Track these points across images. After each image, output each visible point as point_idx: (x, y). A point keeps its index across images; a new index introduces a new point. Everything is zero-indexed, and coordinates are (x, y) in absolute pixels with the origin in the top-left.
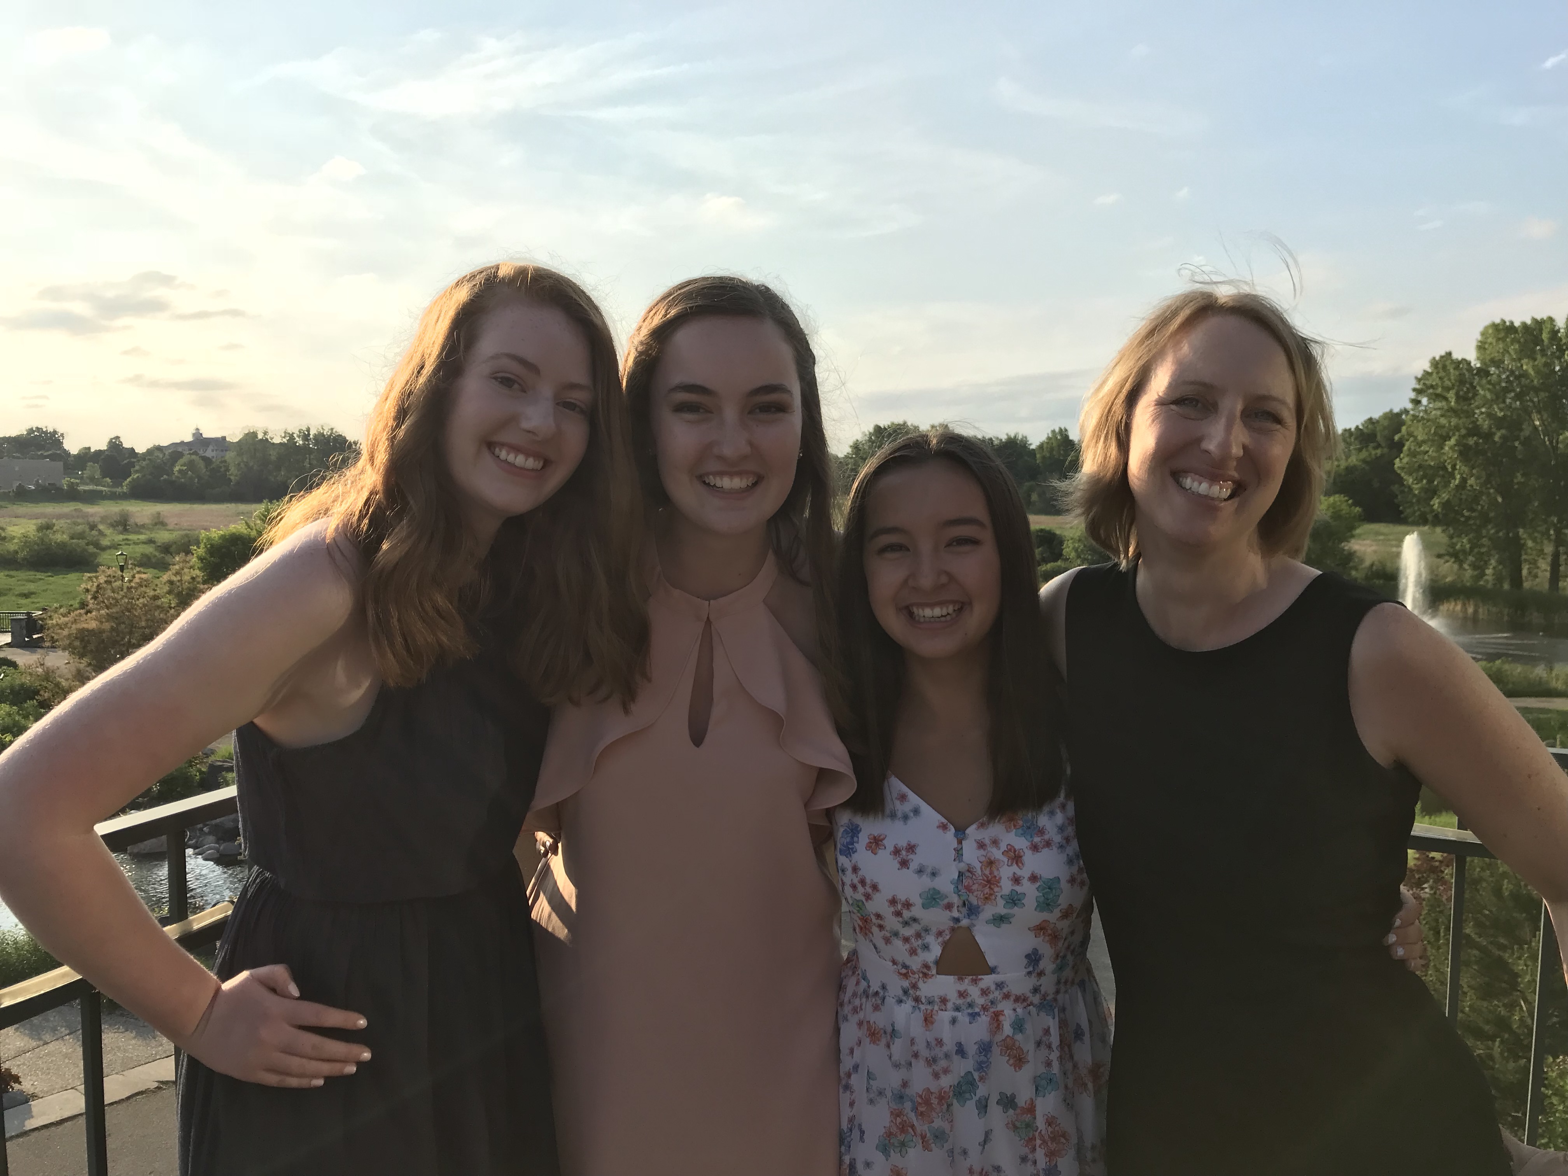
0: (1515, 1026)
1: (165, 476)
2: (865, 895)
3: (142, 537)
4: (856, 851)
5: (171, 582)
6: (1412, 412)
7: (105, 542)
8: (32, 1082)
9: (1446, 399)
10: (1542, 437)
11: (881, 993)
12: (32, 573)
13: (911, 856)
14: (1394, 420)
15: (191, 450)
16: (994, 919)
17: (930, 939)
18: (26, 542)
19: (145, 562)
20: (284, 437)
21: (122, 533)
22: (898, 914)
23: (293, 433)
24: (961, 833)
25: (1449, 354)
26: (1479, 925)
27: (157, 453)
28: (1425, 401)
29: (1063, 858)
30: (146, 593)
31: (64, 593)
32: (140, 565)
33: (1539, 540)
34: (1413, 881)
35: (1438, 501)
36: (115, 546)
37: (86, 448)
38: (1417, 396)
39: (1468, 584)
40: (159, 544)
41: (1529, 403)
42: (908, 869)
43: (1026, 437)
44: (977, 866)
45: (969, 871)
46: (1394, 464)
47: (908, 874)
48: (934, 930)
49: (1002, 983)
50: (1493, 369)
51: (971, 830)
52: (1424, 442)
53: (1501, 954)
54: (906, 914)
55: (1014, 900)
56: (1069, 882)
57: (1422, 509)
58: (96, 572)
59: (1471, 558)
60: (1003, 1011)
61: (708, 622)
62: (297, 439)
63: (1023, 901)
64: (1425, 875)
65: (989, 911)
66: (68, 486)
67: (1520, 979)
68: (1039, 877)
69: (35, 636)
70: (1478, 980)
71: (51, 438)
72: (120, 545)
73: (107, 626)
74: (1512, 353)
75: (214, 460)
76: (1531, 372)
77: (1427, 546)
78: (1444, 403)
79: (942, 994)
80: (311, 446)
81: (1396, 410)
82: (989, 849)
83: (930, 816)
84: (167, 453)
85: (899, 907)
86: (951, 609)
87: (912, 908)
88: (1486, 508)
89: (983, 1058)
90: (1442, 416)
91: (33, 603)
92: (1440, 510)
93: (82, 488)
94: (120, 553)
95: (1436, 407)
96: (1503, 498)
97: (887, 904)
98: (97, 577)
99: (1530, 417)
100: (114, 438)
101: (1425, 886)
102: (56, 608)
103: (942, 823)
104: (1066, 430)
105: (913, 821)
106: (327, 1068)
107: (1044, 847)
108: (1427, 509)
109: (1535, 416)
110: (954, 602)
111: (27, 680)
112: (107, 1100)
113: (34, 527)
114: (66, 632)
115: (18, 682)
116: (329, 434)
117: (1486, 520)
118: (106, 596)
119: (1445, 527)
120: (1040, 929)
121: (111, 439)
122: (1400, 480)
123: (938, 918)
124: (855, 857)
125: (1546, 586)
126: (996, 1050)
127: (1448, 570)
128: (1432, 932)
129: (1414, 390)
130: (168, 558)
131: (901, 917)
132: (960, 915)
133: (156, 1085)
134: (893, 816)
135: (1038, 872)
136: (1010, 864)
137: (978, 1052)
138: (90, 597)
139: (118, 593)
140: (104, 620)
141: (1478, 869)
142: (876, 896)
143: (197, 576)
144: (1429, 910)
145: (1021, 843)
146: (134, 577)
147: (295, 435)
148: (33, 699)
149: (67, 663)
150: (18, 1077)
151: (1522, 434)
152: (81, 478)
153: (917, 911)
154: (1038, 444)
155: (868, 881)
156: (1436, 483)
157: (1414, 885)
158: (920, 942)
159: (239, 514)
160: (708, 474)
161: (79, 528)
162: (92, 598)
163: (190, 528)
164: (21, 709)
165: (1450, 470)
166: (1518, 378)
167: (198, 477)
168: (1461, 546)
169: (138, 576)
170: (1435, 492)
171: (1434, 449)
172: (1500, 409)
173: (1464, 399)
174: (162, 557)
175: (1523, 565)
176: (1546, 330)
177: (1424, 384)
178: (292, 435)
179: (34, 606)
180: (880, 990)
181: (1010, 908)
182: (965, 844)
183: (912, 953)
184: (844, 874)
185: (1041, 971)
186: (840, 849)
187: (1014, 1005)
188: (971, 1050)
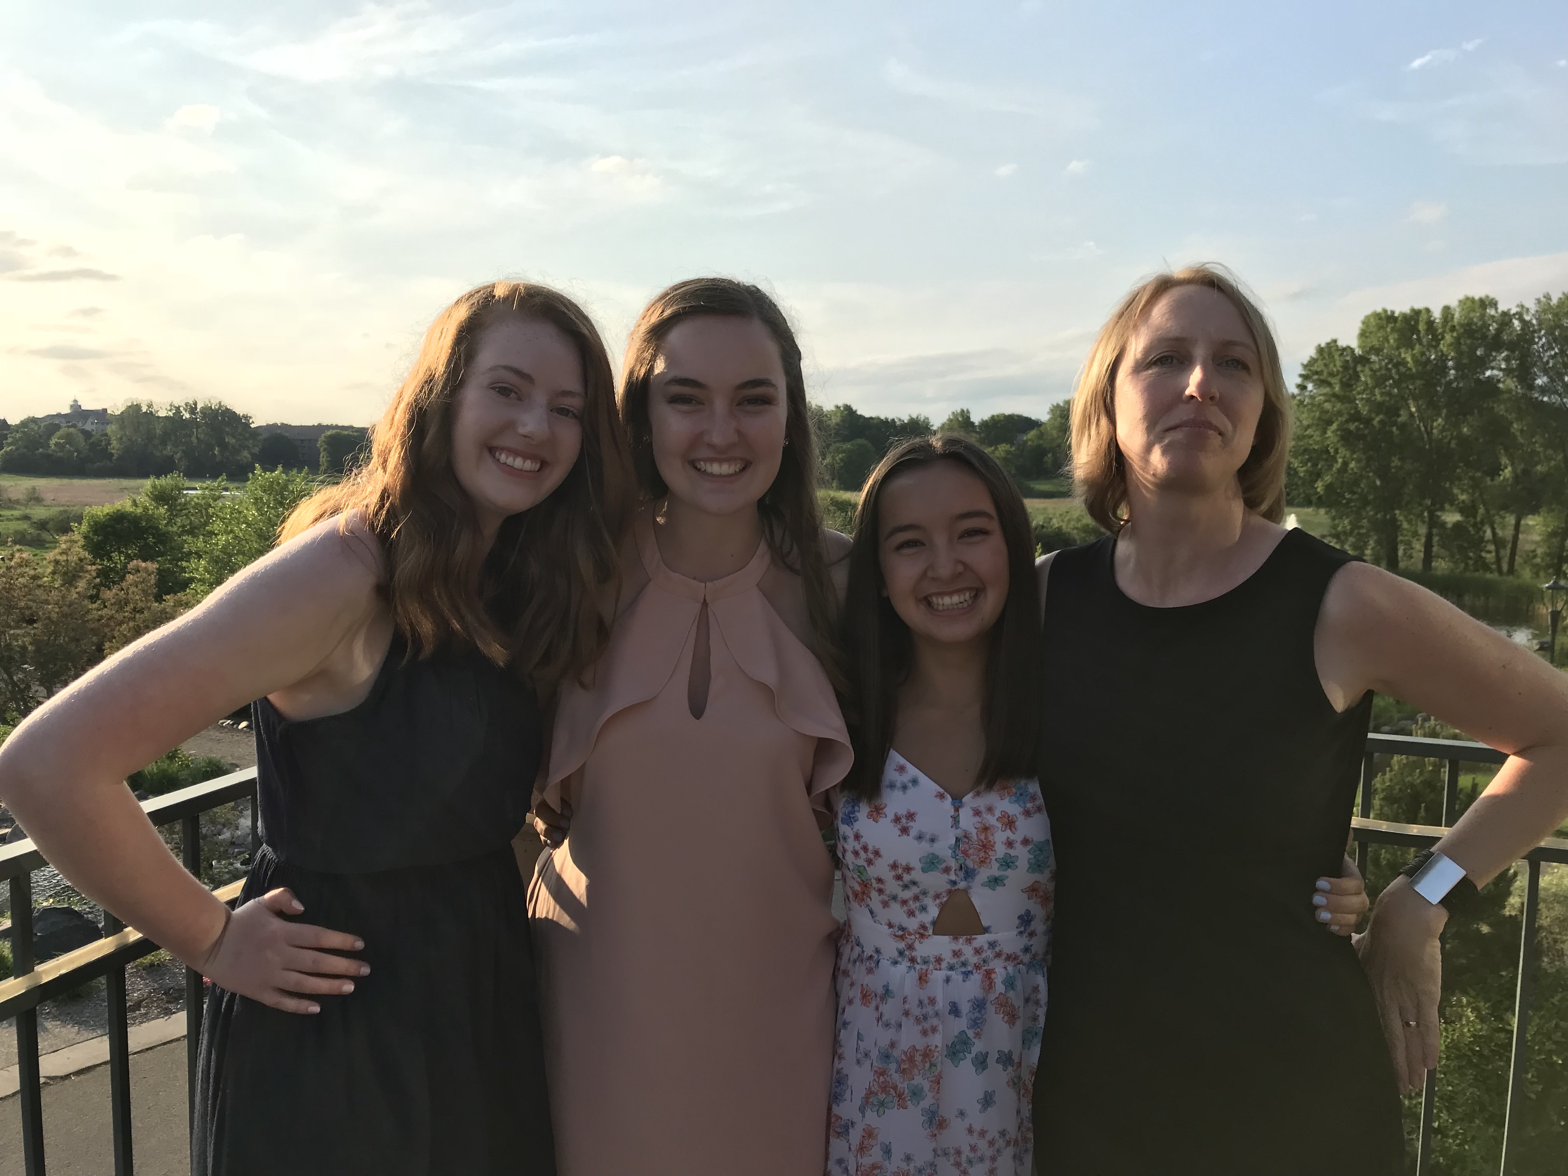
1: (41, 450)
2: (866, 861)
3: (16, 513)
4: (857, 820)
5: (57, 562)
6: (1298, 398)
9: (1330, 384)
10: (1418, 423)
11: (876, 956)
13: (911, 824)
15: (69, 422)
16: (990, 881)
17: (928, 901)
19: (21, 539)
20: (170, 410)
22: (899, 878)
23: (179, 407)
24: (958, 802)
25: (1335, 341)
27: (32, 426)
28: (1310, 386)
30: (25, 573)
32: (19, 543)
33: (1414, 522)
35: (1321, 483)
38: (1303, 381)
40: (35, 521)
41: (1406, 390)
42: (908, 835)
43: (928, 419)
44: (974, 831)
45: (965, 837)
47: (909, 841)
48: (932, 893)
49: (995, 942)
50: (1373, 356)
51: (967, 799)
52: (1308, 427)
54: (906, 878)
55: (1008, 863)
57: (1307, 491)
59: (1351, 539)
60: (995, 969)
61: (705, 604)
62: (184, 412)
63: (1016, 864)
65: (984, 874)
68: (1030, 840)
74: (1392, 341)
75: (94, 433)
76: (1409, 360)
78: (1329, 389)
79: (937, 954)
80: (198, 420)
82: (985, 816)
83: (928, 786)
84: (42, 425)
85: (900, 871)
86: (967, 595)
87: (913, 872)
88: (1365, 491)
89: (977, 1014)
90: (1326, 401)
92: (1322, 493)
95: (1321, 392)
96: (1381, 481)
97: (888, 868)
99: (1407, 403)
103: (939, 792)
104: (968, 411)
105: (911, 791)
106: (326, 986)
107: (1034, 812)
108: (1312, 491)
109: (1411, 402)
110: (970, 589)
116: (217, 408)
117: (1365, 502)
119: (1328, 509)
120: (1032, 890)
123: (937, 881)
124: (857, 826)
125: (1420, 566)
126: (990, 1007)
129: (1301, 376)
130: (46, 536)
131: (902, 880)
132: (957, 879)
134: (892, 787)
135: (1029, 836)
136: (1003, 829)
137: (972, 1010)
142: (878, 862)
143: (86, 558)
145: (1014, 810)
146: (13, 555)
147: (181, 409)
151: (1400, 419)
153: (916, 875)
154: (939, 425)
155: (870, 847)
156: (1319, 466)
158: (918, 904)
159: (122, 490)
160: (700, 460)
163: (69, 504)
165: (1332, 454)
166: (1397, 365)
167: (77, 451)
168: (1343, 527)
169: (17, 555)
170: (1318, 475)
171: (1318, 433)
172: (1382, 394)
173: (1347, 385)
174: (39, 534)
175: (1399, 545)
176: (1423, 317)
177: (1310, 370)
178: (178, 408)
180: (874, 954)
181: (1004, 870)
182: (962, 811)
183: (909, 915)
184: (846, 841)
185: (1032, 931)
186: (842, 819)
187: (1004, 964)
188: (965, 1008)
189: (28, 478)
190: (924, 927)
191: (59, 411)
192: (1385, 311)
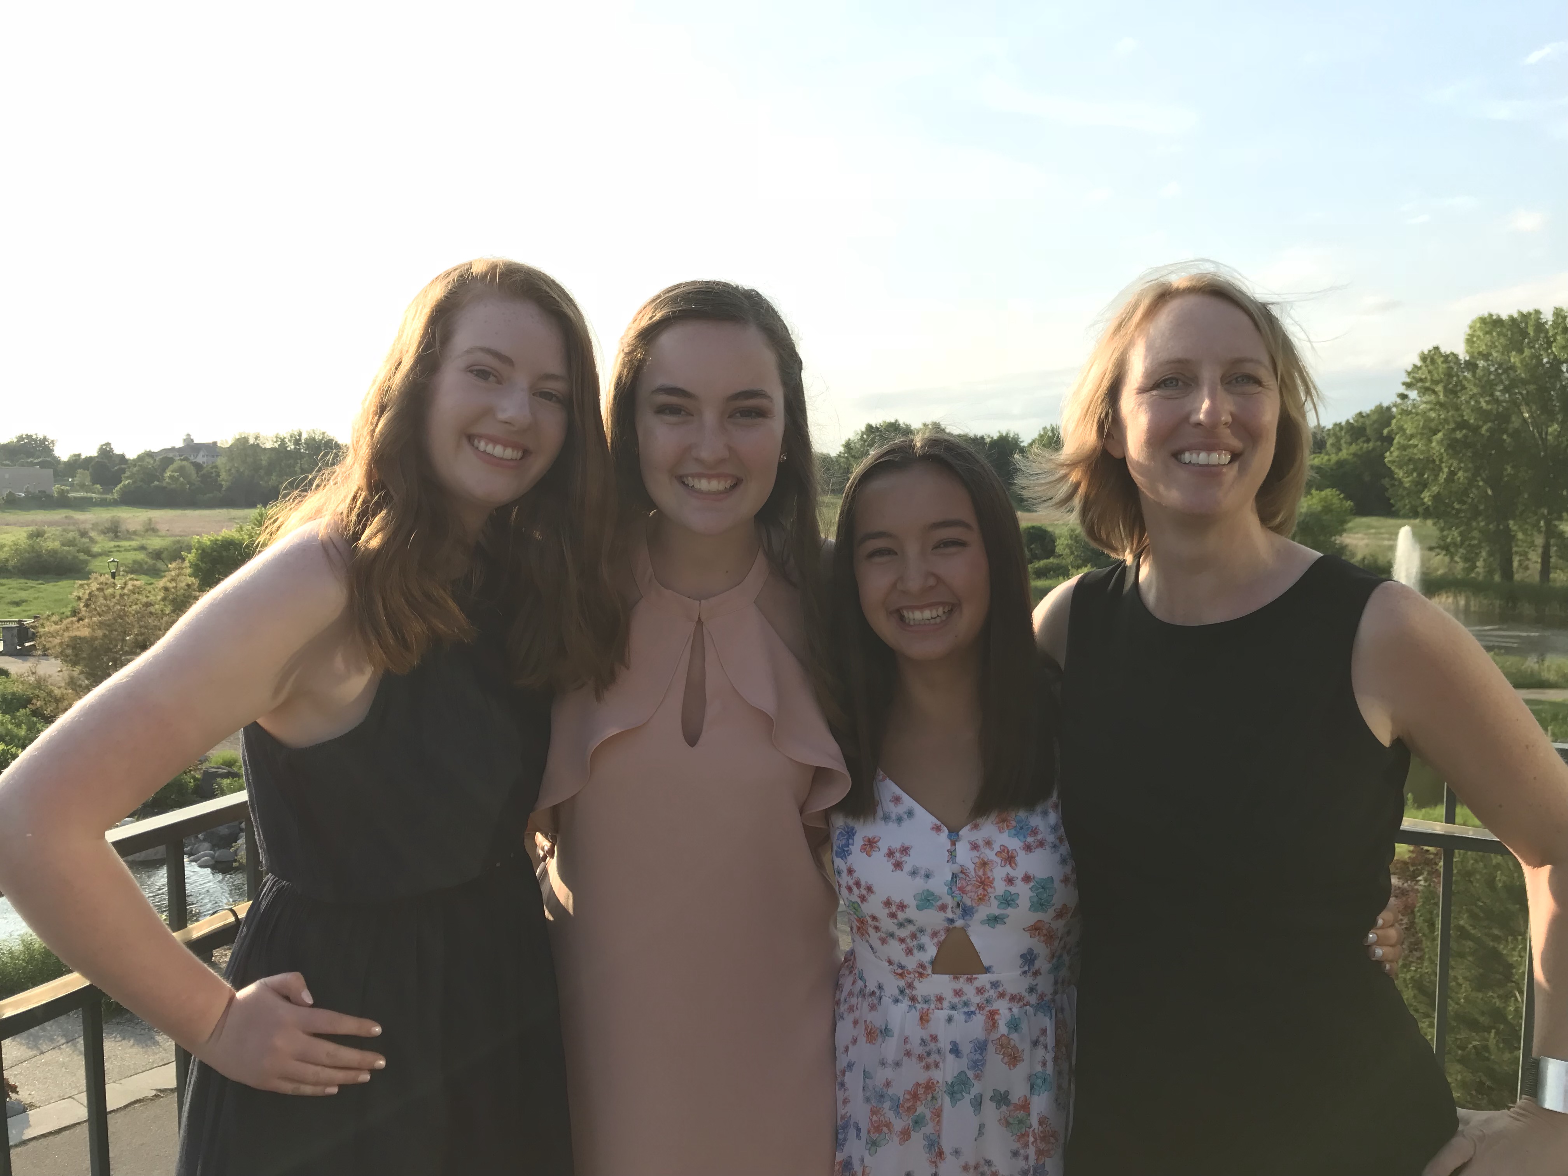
0: (1510, 1017)
1: (156, 483)
2: (860, 897)
3: (134, 544)
4: (851, 854)
5: (166, 589)
6: (1400, 406)
7: (96, 549)
8: (28, 1092)
9: (1434, 392)
10: (1531, 429)
11: (878, 993)
12: (23, 581)
13: (905, 858)
14: (1384, 415)
15: (182, 455)
16: (989, 920)
17: (925, 939)
18: (17, 550)
19: (136, 569)
20: (276, 442)
21: (112, 540)
22: (893, 915)
23: (285, 438)
24: (954, 834)
25: (1437, 348)
26: (1473, 916)
27: (148, 460)
28: (1413, 394)
29: (1057, 857)
30: (138, 600)
31: (56, 600)
32: (132, 572)
33: (1529, 533)
34: (1408, 873)
35: (1428, 494)
36: (107, 553)
37: (75, 455)
38: (1406, 390)
39: (1459, 577)
40: (150, 551)
41: (1518, 396)
42: (902, 870)
43: (1018, 435)
44: (971, 867)
45: (962, 872)
46: (1385, 458)
47: (902, 876)
48: (929, 931)
49: (997, 982)
50: (1482, 362)
51: (965, 832)
52: (1412, 436)
53: (1496, 945)
54: (901, 916)
55: (1008, 901)
56: (1062, 881)
57: (1413, 503)
58: (89, 579)
59: (1462, 551)
60: (998, 1010)
61: (700, 621)
62: (289, 444)
63: (1017, 902)
64: (1419, 867)
65: (983, 912)
66: (58, 492)
67: (1514, 971)
68: (1032, 877)
69: (27, 644)
70: (1473, 971)
71: (40, 446)
72: (111, 552)
73: (99, 633)
74: (1500, 346)
75: (205, 465)
76: (1518, 364)
77: (1418, 537)
78: (1433, 397)
79: (938, 993)
80: (302, 450)
81: (1385, 405)
82: (983, 850)
83: (924, 818)
84: (157, 459)
85: (894, 908)
86: (940, 611)
87: (907, 910)
88: (1476, 500)
89: (978, 1057)
90: (1431, 409)
91: (24, 611)
92: (1430, 503)
93: (72, 495)
94: (112, 559)
95: (1425, 400)
96: (1492, 489)
97: (882, 905)
98: (88, 585)
99: (1520, 410)
100: (104, 445)
101: (1420, 878)
102: (49, 616)
103: (936, 824)
105: (906, 823)
106: (342, 1076)
107: (1037, 847)
108: (1418, 503)
109: (1524, 408)
110: (943, 604)
111: (18, 688)
112: (109, 1108)
113: (25, 535)
114: (57, 641)
115: (10, 691)
116: (320, 438)
117: (1476, 513)
118: (99, 603)
119: (1436, 520)
120: (1035, 929)
121: (102, 445)
122: (1390, 474)
123: (933, 919)
124: (850, 859)
125: (1537, 578)
126: (991, 1048)
127: (1440, 562)
128: (1427, 924)
129: (1404, 384)
130: (160, 565)
131: (896, 918)
132: (955, 916)
133: (154, 1093)
134: (886, 818)
135: (1031, 872)
136: (1003, 865)
137: (973, 1051)
138: (82, 605)
139: (110, 600)
140: (96, 627)
141: (1472, 862)
142: (871, 898)
143: (193, 584)
144: (1424, 902)
145: (1014, 844)
146: (126, 584)
147: (287, 440)
148: (25, 707)
149: (59, 671)
150: (16, 1087)
151: (1511, 426)
152: (72, 485)
153: (911, 913)
155: (863, 883)
156: (1426, 476)
157: (1409, 878)
158: (915, 943)
159: (232, 519)
160: (688, 475)
161: (71, 535)
162: (84, 606)
163: (182, 534)
164: (14, 717)
165: (1438, 463)
166: (1506, 370)
167: (189, 483)
168: (1452, 539)
169: (130, 583)
170: (1425, 485)
171: (1423, 442)
172: (1487, 403)
173: (1452, 392)
174: (154, 563)
175: (1514, 556)
176: (1531, 323)
177: (1414, 378)
178: (283, 440)
179: (26, 614)
180: (876, 990)
181: (1004, 909)
182: (959, 845)
183: (907, 954)
184: (840, 876)
185: (1036, 971)
186: (836, 851)
187: (1010, 1005)
188: (966, 1048)
189: (145, 510)
190: (922, 966)
191: (173, 445)
192: (1491, 315)
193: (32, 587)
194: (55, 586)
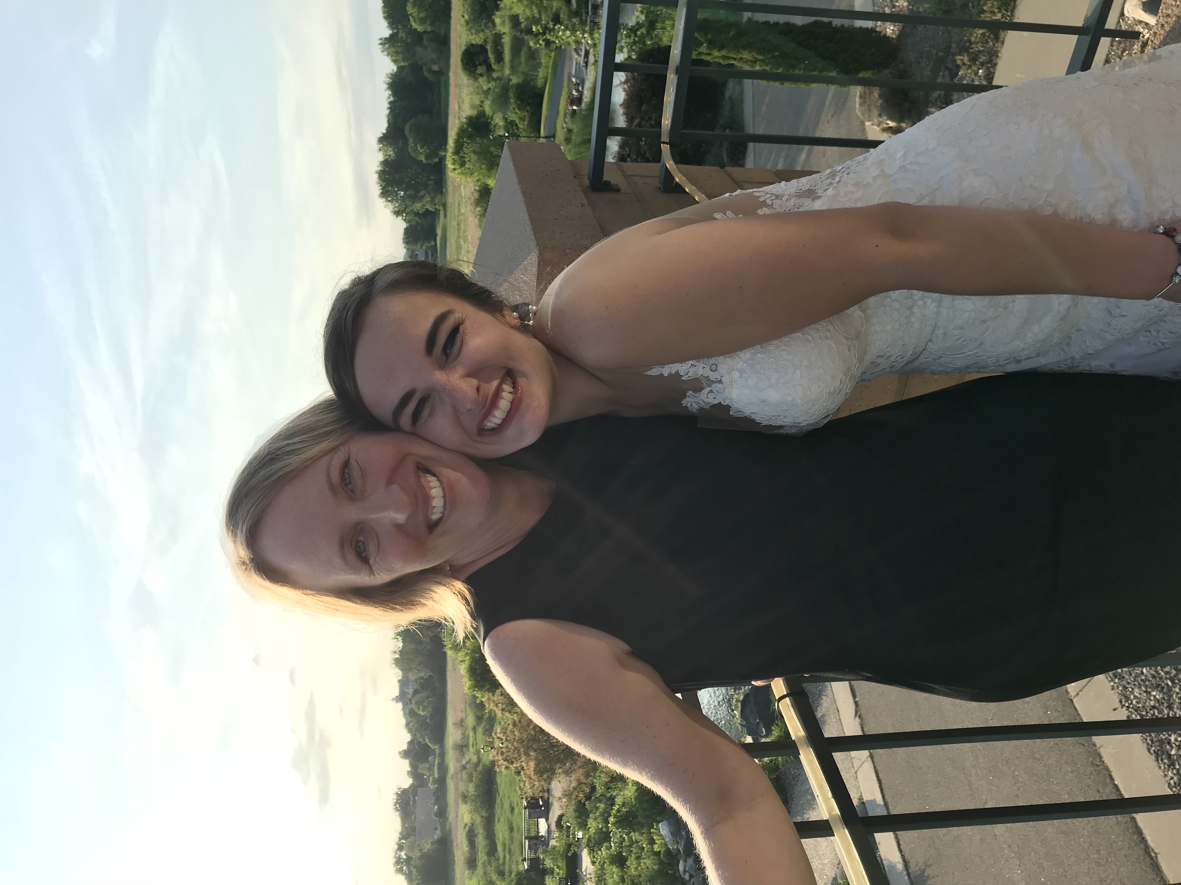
3: (471, 734)
5: (503, 710)
7: (475, 759)
12: (496, 806)
15: (408, 704)
18: (475, 811)
19: (489, 731)
21: (468, 749)
27: (411, 726)
31: (510, 785)
32: (491, 735)
36: (478, 753)
37: (408, 774)
58: (495, 763)
66: (434, 784)
69: (541, 803)
71: (401, 796)
73: (533, 756)
75: (415, 687)
84: (411, 720)
91: (517, 805)
93: (436, 776)
94: (482, 749)
98: (499, 762)
102: (520, 790)
111: (572, 808)
113: (464, 805)
114: (537, 784)
115: (573, 814)
118: (512, 755)
121: (402, 757)
130: (487, 716)
133: (857, 718)
138: (512, 767)
139: (510, 748)
140: (528, 758)
146: (499, 738)
148: (584, 804)
149: (559, 782)
152: (429, 776)
154: (393, 64)
159: (455, 669)
161: (465, 776)
162: (513, 765)
164: (591, 812)
167: (428, 697)
169: (498, 735)
174: (485, 721)
179: (519, 804)
189: (447, 728)
191: (401, 709)
193: (501, 800)
194: (500, 786)
